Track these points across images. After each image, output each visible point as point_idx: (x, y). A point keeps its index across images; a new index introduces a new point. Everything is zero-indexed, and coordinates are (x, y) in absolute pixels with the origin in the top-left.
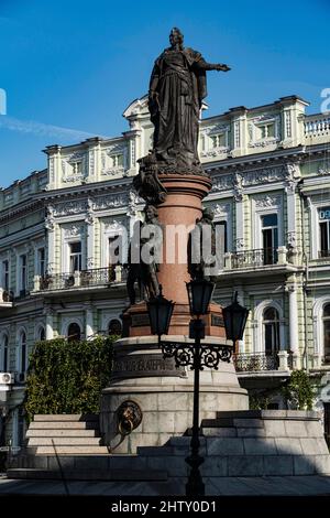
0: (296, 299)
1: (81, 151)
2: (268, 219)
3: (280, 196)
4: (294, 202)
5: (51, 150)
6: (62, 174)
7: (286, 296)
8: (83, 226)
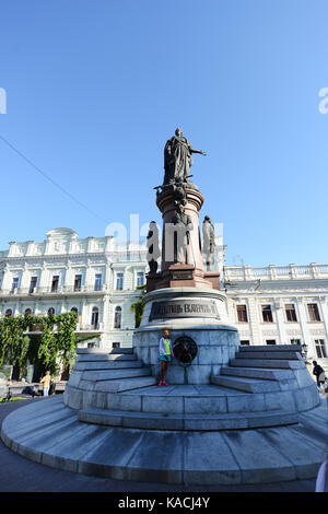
0: (106, 304)
1: (25, 245)
2: (98, 276)
3: (104, 268)
4: (109, 270)
5: (11, 243)
6: (15, 252)
7: (102, 302)
8: (21, 272)
